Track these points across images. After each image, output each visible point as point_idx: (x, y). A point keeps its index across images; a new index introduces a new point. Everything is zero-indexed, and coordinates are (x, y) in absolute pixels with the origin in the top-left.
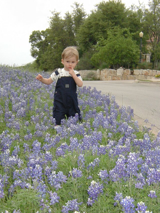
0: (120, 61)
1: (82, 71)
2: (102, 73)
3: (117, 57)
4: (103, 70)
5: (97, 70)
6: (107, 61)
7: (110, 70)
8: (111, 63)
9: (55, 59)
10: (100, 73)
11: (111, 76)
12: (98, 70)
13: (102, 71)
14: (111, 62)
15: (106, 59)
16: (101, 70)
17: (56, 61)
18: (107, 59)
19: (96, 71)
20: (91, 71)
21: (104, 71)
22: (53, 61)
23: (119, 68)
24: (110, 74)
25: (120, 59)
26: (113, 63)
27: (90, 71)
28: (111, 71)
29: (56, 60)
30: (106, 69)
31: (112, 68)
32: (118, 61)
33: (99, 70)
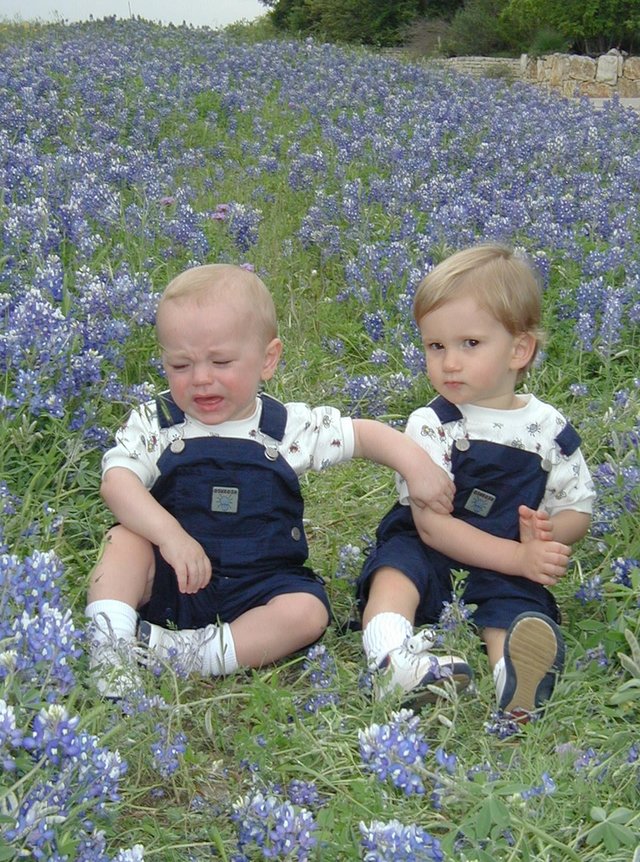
0: (610, 24)
1: (461, 58)
2: (539, 71)
3: (600, 10)
4: (546, 57)
5: (519, 57)
6: (562, 24)
7: (572, 57)
8: (576, 31)
9: (352, 11)
10: (534, 68)
11: (575, 82)
12: (524, 56)
13: (539, 62)
14: (579, 30)
15: (560, 16)
16: (536, 59)
17: (356, 21)
18: (562, 18)
19: (517, 61)
20: (497, 59)
21: (548, 63)
22: (347, 19)
23: (606, 51)
24: (572, 74)
25: (610, 19)
26: (583, 34)
27: (493, 59)
28: (575, 60)
29: (356, 16)
30: (557, 54)
31: (578, 50)
32: (604, 24)
33: (529, 57)
